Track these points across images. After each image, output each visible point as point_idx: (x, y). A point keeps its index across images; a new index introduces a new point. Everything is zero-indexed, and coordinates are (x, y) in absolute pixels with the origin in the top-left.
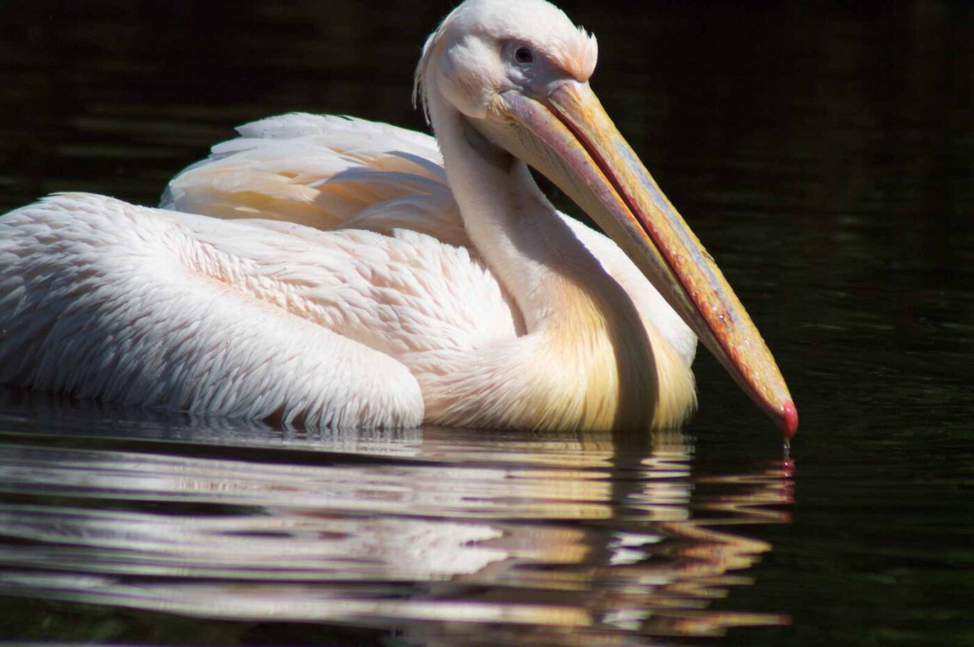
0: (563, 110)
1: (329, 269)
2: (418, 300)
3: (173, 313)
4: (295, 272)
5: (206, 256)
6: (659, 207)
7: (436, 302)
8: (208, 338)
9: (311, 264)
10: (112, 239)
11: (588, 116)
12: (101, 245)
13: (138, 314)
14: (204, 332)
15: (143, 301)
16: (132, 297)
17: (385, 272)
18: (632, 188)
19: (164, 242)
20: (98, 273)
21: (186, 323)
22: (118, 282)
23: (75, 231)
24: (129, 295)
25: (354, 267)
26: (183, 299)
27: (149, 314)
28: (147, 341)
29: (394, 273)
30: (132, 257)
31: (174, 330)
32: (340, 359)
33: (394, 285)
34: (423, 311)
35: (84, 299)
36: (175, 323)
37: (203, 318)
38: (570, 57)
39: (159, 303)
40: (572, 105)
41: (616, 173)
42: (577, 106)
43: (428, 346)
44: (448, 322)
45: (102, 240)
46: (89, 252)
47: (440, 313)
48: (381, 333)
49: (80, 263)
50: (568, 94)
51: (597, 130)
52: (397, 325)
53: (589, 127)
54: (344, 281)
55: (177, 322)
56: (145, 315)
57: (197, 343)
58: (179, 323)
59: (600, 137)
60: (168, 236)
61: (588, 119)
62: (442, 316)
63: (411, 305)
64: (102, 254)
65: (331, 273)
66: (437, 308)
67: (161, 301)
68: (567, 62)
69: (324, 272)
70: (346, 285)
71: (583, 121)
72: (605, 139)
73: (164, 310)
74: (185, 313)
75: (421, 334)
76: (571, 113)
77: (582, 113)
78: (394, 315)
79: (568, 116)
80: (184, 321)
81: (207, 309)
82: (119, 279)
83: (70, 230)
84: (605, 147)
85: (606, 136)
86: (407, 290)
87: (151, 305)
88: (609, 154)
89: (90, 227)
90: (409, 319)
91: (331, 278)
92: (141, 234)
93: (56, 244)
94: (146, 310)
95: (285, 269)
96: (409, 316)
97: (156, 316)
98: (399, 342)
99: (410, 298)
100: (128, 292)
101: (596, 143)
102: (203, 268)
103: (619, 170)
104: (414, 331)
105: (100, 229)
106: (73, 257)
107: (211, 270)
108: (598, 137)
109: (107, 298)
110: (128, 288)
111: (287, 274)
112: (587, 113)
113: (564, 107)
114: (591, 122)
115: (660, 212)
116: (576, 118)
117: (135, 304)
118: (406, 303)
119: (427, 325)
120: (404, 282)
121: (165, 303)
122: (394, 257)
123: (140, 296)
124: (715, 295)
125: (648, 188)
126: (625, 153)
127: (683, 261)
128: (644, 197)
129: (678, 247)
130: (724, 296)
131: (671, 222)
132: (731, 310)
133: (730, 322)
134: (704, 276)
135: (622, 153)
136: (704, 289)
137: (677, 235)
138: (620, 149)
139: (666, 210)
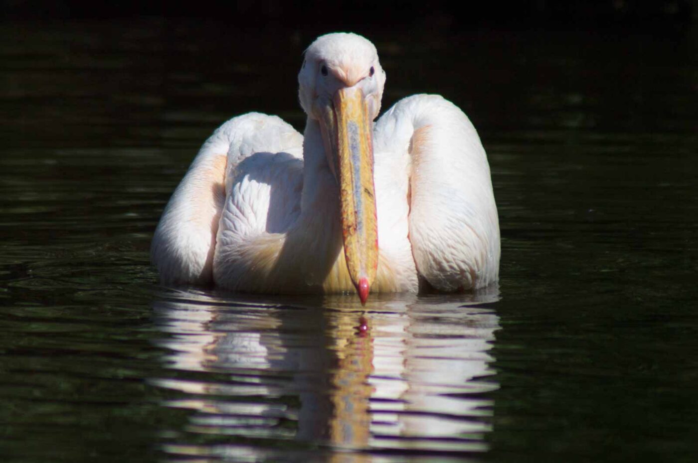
18: (343, 150)
38: (339, 69)
40: (339, 100)
42: (340, 102)
50: (339, 95)
51: (343, 115)
53: (340, 114)
59: (342, 120)
71: (339, 110)
72: (344, 122)
76: (337, 106)
84: (342, 126)
85: (346, 119)
88: (341, 130)
101: (339, 123)
103: (342, 139)
112: (343, 106)
114: (342, 111)
115: (350, 164)
124: (353, 213)
125: (352, 150)
126: (351, 129)
127: (345, 193)
128: (345, 155)
129: (347, 185)
130: (360, 215)
131: (353, 170)
132: (360, 223)
133: (353, 231)
134: (354, 202)
135: (349, 129)
136: (348, 210)
137: (352, 178)
138: (350, 127)
139: (355, 163)
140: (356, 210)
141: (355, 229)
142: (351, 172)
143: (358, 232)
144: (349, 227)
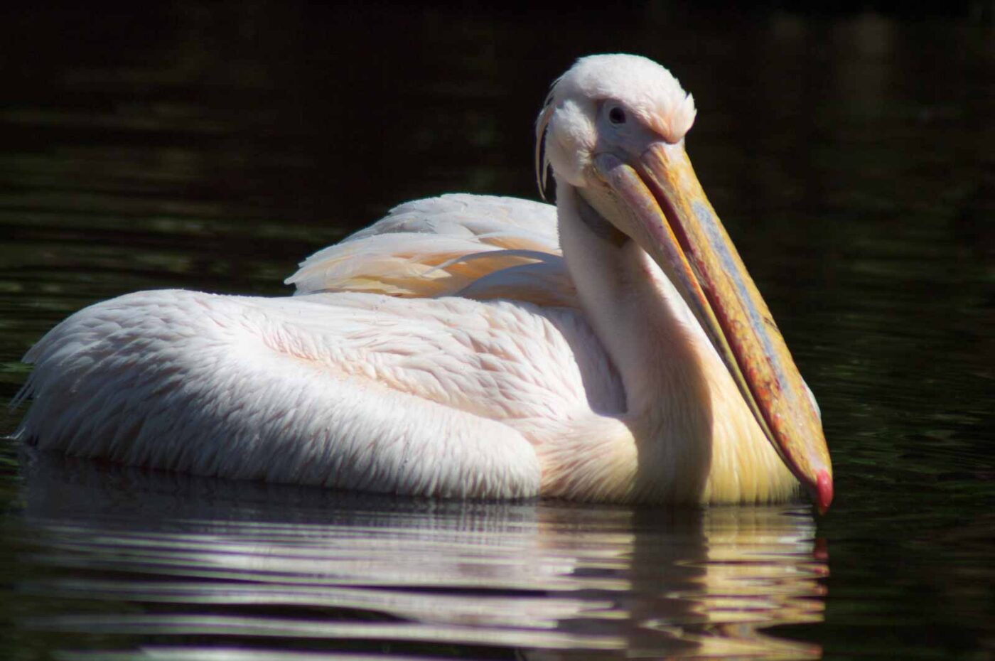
0: (651, 172)
1: (423, 338)
2: (517, 365)
3: (266, 401)
4: (386, 343)
5: (288, 334)
6: (726, 270)
7: (535, 367)
8: (307, 425)
9: (403, 335)
10: (189, 331)
11: (673, 179)
12: (178, 339)
13: (228, 408)
14: (301, 420)
15: (232, 395)
16: (219, 393)
17: (483, 338)
18: (703, 252)
19: (244, 325)
20: (182, 370)
21: (281, 413)
22: (202, 377)
23: (150, 327)
24: (218, 389)
25: (450, 334)
26: (274, 386)
27: (241, 407)
28: (243, 434)
29: (493, 340)
30: (214, 348)
31: (269, 421)
32: (449, 434)
33: (492, 351)
34: (520, 376)
35: (170, 397)
36: (270, 413)
37: (298, 405)
38: (656, 116)
39: (249, 395)
40: (658, 165)
41: (689, 236)
42: (662, 168)
43: (527, 413)
44: (549, 389)
45: (179, 334)
46: (168, 349)
47: (539, 379)
48: (480, 399)
49: (162, 361)
50: (655, 155)
51: (678, 192)
52: (496, 391)
53: (671, 189)
54: (440, 348)
55: (271, 413)
56: (236, 409)
57: (296, 431)
58: (274, 413)
59: (680, 199)
60: (246, 318)
61: (671, 181)
62: (542, 383)
63: (509, 371)
64: (182, 349)
65: (427, 342)
66: (537, 374)
67: (252, 392)
68: (654, 121)
69: (419, 341)
70: (442, 352)
71: (666, 182)
72: (685, 202)
73: (256, 401)
74: (278, 402)
75: (519, 400)
76: (657, 175)
77: (666, 175)
78: (493, 381)
79: (654, 178)
80: (280, 410)
81: (301, 395)
82: (203, 374)
83: (143, 327)
84: (683, 210)
85: (687, 199)
86: (507, 356)
87: (241, 397)
88: (685, 217)
89: (163, 322)
90: (507, 385)
91: (425, 345)
92: (219, 321)
93: (133, 343)
94: (237, 403)
95: (376, 340)
96: (507, 382)
97: (248, 409)
98: (498, 409)
99: (508, 363)
100: (216, 387)
101: (674, 204)
102: (288, 349)
103: (694, 233)
104: (512, 397)
105: (175, 322)
106: (152, 355)
107: (294, 349)
108: (678, 199)
109: (194, 396)
110: (215, 382)
111: (378, 345)
112: (672, 175)
113: (652, 169)
114: (674, 184)
115: (727, 276)
116: (661, 180)
117: (225, 398)
118: (504, 369)
119: (525, 391)
120: (502, 349)
121: (255, 393)
122: (493, 324)
123: (228, 390)
124: (765, 361)
125: (720, 252)
126: (702, 215)
127: (738, 326)
128: (712, 261)
129: (736, 313)
130: (776, 362)
131: (735, 287)
132: (781, 376)
133: (776, 390)
134: (759, 342)
135: (699, 216)
136: (755, 355)
137: (738, 300)
138: (698, 212)
139: (734, 275)
140: (768, 355)
141: (778, 388)
142: (734, 290)
143: (784, 391)
144: (768, 384)
